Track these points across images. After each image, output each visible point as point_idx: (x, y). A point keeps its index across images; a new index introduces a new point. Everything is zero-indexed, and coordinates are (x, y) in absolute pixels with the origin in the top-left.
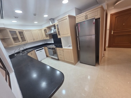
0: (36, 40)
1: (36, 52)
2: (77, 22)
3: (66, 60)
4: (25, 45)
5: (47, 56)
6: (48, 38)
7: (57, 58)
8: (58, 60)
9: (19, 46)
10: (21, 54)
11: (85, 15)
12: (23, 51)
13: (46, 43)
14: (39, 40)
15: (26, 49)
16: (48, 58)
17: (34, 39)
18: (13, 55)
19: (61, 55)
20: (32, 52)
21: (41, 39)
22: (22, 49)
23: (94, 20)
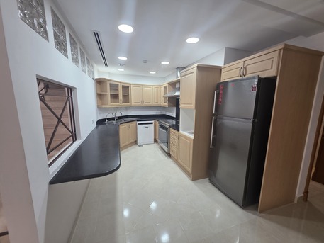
0: (145, 104)
1: (138, 126)
2: (222, 81)
3: (179, 161)
4: (127, 108)
5: (156, 141)
6: (166, 105)
7: (166, 149)
8: (169, 155)
9: (117, 109)
10: (114, 122)
11: (241, 65)
12: (120, 118)
13: (164, 113)
14: (151, 104)
15: (127, 117)
16: (156, 144)
17: (142, 102)
18: (104, 120)
19: (174, 145)
20: (131, 124)
21: (155, 104)
22: (119, 114)
23: (257, 80)
